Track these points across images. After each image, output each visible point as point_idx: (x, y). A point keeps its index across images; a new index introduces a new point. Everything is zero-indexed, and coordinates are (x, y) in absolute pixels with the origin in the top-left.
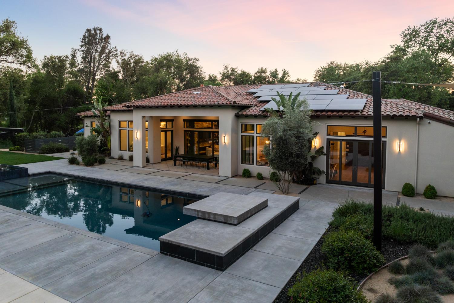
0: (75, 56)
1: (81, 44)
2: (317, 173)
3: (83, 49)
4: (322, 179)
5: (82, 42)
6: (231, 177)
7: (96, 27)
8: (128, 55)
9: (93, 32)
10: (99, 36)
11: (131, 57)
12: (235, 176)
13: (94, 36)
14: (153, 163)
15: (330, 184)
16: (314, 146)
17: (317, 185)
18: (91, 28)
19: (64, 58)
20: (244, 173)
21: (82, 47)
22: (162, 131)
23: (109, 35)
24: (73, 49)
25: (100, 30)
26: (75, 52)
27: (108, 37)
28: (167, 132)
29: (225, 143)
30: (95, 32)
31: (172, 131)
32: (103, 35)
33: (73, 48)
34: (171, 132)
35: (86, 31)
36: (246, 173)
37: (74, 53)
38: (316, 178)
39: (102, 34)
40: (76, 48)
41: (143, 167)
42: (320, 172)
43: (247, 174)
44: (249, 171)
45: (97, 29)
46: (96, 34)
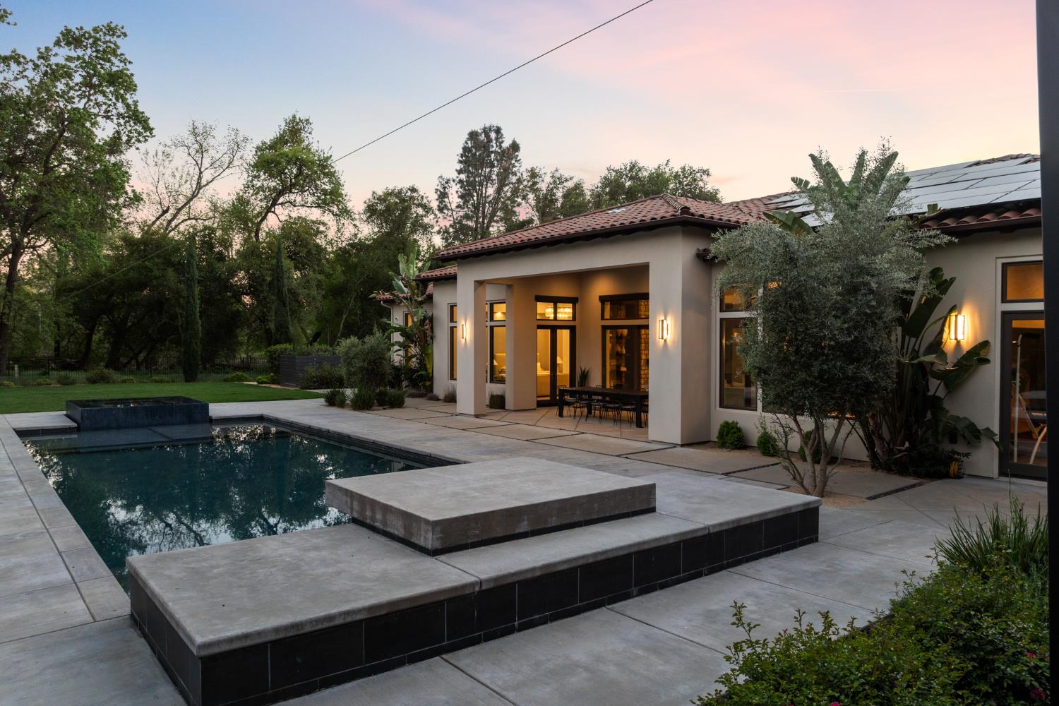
0: (447, 194)
1: (459, 166)
2: (964, 437)
3: (463, 177)
4: (986, 458)
5: (460, 162)
6: (682, 446)
7: (487, 125)
8: (548, 179)
9: (483, 137)
10: (494, 147)
11: (555, 182)
12: (693, 440)
13: (485, 147)
14: (512, 409)
15: (1014, 480)
16: (954, 342)
17: (965, 481)
18: (478, 128)
19: (407, 192)
20: (721, 435)
21: (459, 174)
22: (540, 327)
23: (518, 142)
24: (441, 180)
25: (498, 131)
26: (446, 185)
27: (515, 147)
28: (558, 331)
29: (665, 340)
30: (487, 136)
31: (573, 330)
32: (503, 142)
33: (441, 177)
34: (571, 333)
35: (467, 137)
36: (727, 435)
37: (444, 188)
38: (959, 454)
39: (501, 140)
40: (446, 176)
41: (477, 416)
42: (975, 434)
43: (733, 438)
44: (739, 430)
45: (490, 129)
46: (490, 140)
